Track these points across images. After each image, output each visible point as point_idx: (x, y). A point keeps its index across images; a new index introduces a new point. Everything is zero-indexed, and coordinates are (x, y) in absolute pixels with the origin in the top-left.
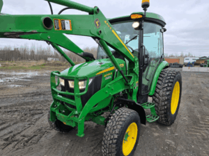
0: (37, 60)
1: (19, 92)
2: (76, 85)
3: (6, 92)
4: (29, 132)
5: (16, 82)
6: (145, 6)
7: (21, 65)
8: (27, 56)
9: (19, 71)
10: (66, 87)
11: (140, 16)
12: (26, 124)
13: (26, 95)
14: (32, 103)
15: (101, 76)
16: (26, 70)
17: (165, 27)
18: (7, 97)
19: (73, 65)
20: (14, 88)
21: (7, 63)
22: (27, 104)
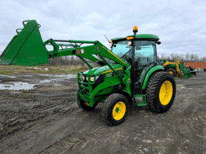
0: (76, 65)
1: (61, 89)
2: (89, 79)
3: (52, 89)
4: (67, 109)
5: (59, 82)
6: (135, 31)
7: (63, 69)
8: (68, 61)
9: (61, 74)
10: (85, 81)
11: (132, 38)
12: (65, 105)
13: (65, 91)
14: (69, 95)
15: (104, 74)
16: (66, 73)
17: (159, 41)
18: (53, 92)
19: (91, 68)
20: (58, 86)
21: (52, 67)
22: (66, 96)
